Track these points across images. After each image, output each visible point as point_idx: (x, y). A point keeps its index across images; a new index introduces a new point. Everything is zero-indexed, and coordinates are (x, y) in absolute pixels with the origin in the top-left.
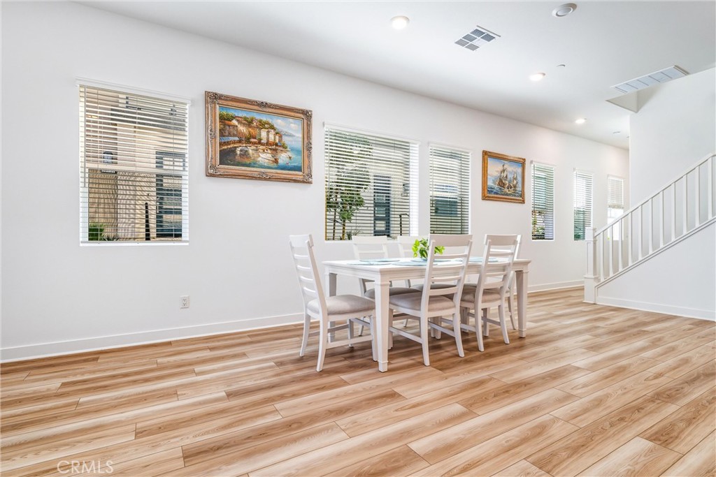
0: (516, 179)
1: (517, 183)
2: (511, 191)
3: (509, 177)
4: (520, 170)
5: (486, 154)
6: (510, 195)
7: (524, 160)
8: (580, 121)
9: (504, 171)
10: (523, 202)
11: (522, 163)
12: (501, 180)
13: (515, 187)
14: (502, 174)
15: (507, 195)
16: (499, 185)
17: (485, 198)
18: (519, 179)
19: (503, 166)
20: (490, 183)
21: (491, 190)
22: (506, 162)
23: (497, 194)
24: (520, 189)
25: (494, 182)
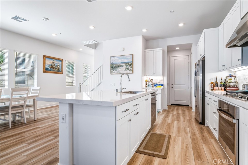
0: (59, 66)
1: (59, 67)
2: (57, 70)
3: (56, 65)
4: (60, 63)
5: (45, 57)
6: (56, 71)
7: (63, 59)
8: (81, 49)
9: (53, 63)
10: (62, 74)
11: (62, 61)
12: (52, 66)
13: (59, 68)
14: (53, 64)
15: (55, 71)
16: (51, 67)
17: (44, 72)
18: (60, 66)
19: (53, 61)
20: (47, 67)
21: (47, 69)
22: (54, 60)
23: (50, 71)
24: (61, 69)
25: (49, 66)
